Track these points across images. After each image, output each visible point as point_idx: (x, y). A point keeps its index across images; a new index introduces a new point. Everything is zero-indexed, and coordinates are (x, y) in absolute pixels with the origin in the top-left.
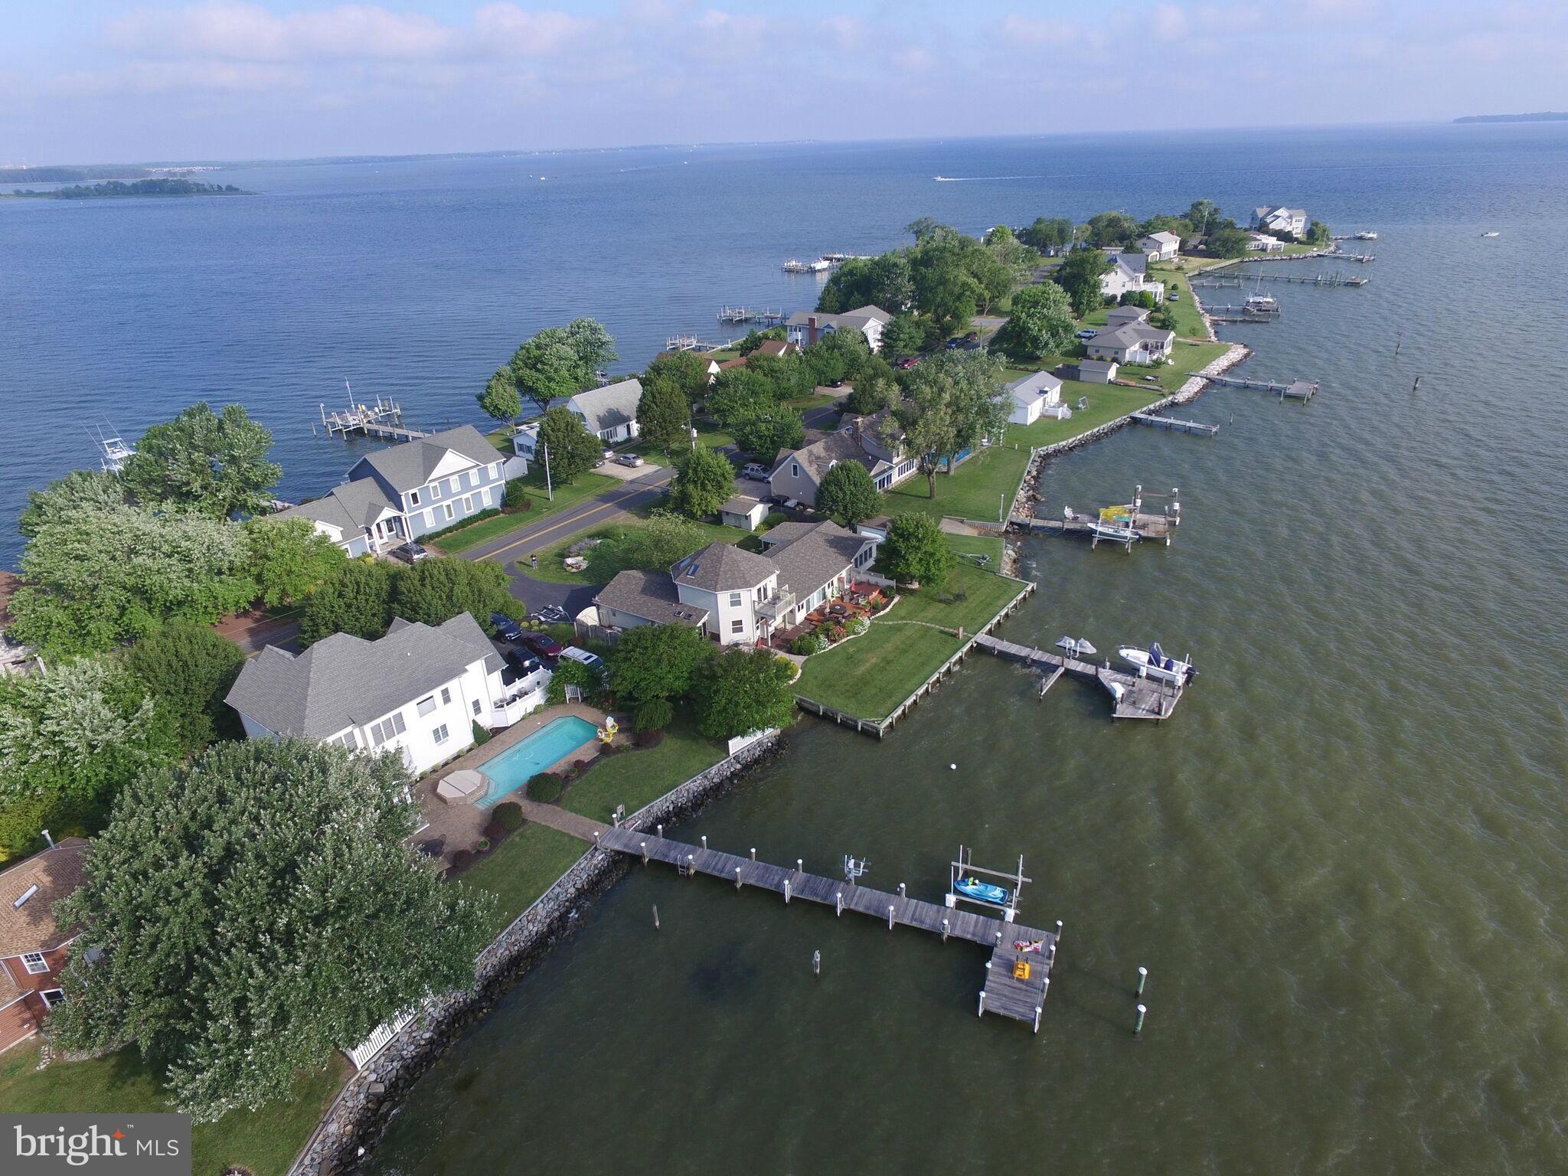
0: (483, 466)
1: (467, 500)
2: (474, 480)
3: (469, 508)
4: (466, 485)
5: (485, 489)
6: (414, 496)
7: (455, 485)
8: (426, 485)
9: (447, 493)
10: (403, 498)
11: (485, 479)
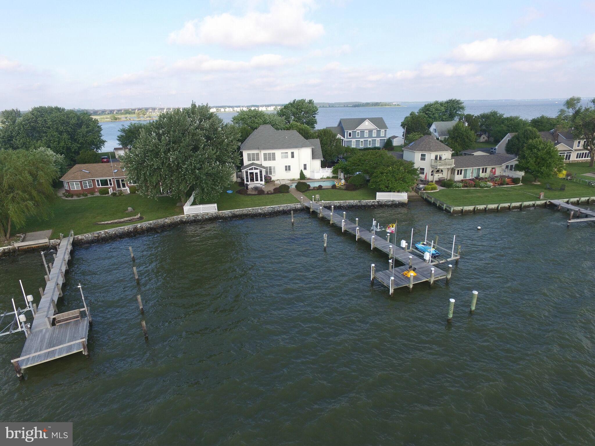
0: (379, 129)
1: (370, 141)
2: (374, 134)
3: (370, 145)
4: (370, 136)
5: (378, 139)
6: (350, 133)
7: (366, 135)
8: (355, 130)
9: (362, 136)
10: (346, 133)
11: (378, 135)
